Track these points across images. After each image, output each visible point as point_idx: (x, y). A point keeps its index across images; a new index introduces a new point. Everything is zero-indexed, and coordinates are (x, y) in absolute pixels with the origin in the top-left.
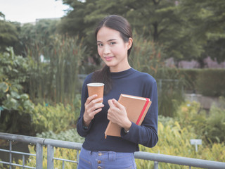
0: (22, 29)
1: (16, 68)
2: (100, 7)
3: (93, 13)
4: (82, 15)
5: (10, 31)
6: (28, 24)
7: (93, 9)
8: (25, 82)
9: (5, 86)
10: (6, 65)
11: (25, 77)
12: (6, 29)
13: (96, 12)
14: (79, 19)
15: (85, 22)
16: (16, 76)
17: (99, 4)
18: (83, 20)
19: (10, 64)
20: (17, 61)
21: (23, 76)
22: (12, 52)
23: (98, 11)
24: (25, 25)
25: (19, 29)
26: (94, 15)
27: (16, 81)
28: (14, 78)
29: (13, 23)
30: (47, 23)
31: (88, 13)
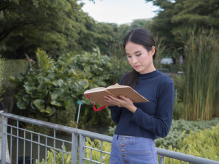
0: (118, 30)
1: (102, 67)
2: (187, 7)
3: (180, 13)
4: (170, 15)
5: (108, 33)
6: (124, 25)
7: (181, 9)
8: (109, 80)
9: (85, 83)
10: (93, 64)
11: (109, 75)
12: (104, 30)
13: (183, 11)
14: (167, 19)
15: (172, 22)
16: (101, 74)
17: (186, 3)
18: (170, 20)
19: (96, 63)
20: (103, 60)
21: (106, 74)
22: (99, 52)
23: (185, 11)
24: (121, 26)
25: (116, 30)
26: (181, 15)
27: (100, 78)
28: (99, 75)
29: (111, 24)
30: (141, 24)
31: (176, 14)
